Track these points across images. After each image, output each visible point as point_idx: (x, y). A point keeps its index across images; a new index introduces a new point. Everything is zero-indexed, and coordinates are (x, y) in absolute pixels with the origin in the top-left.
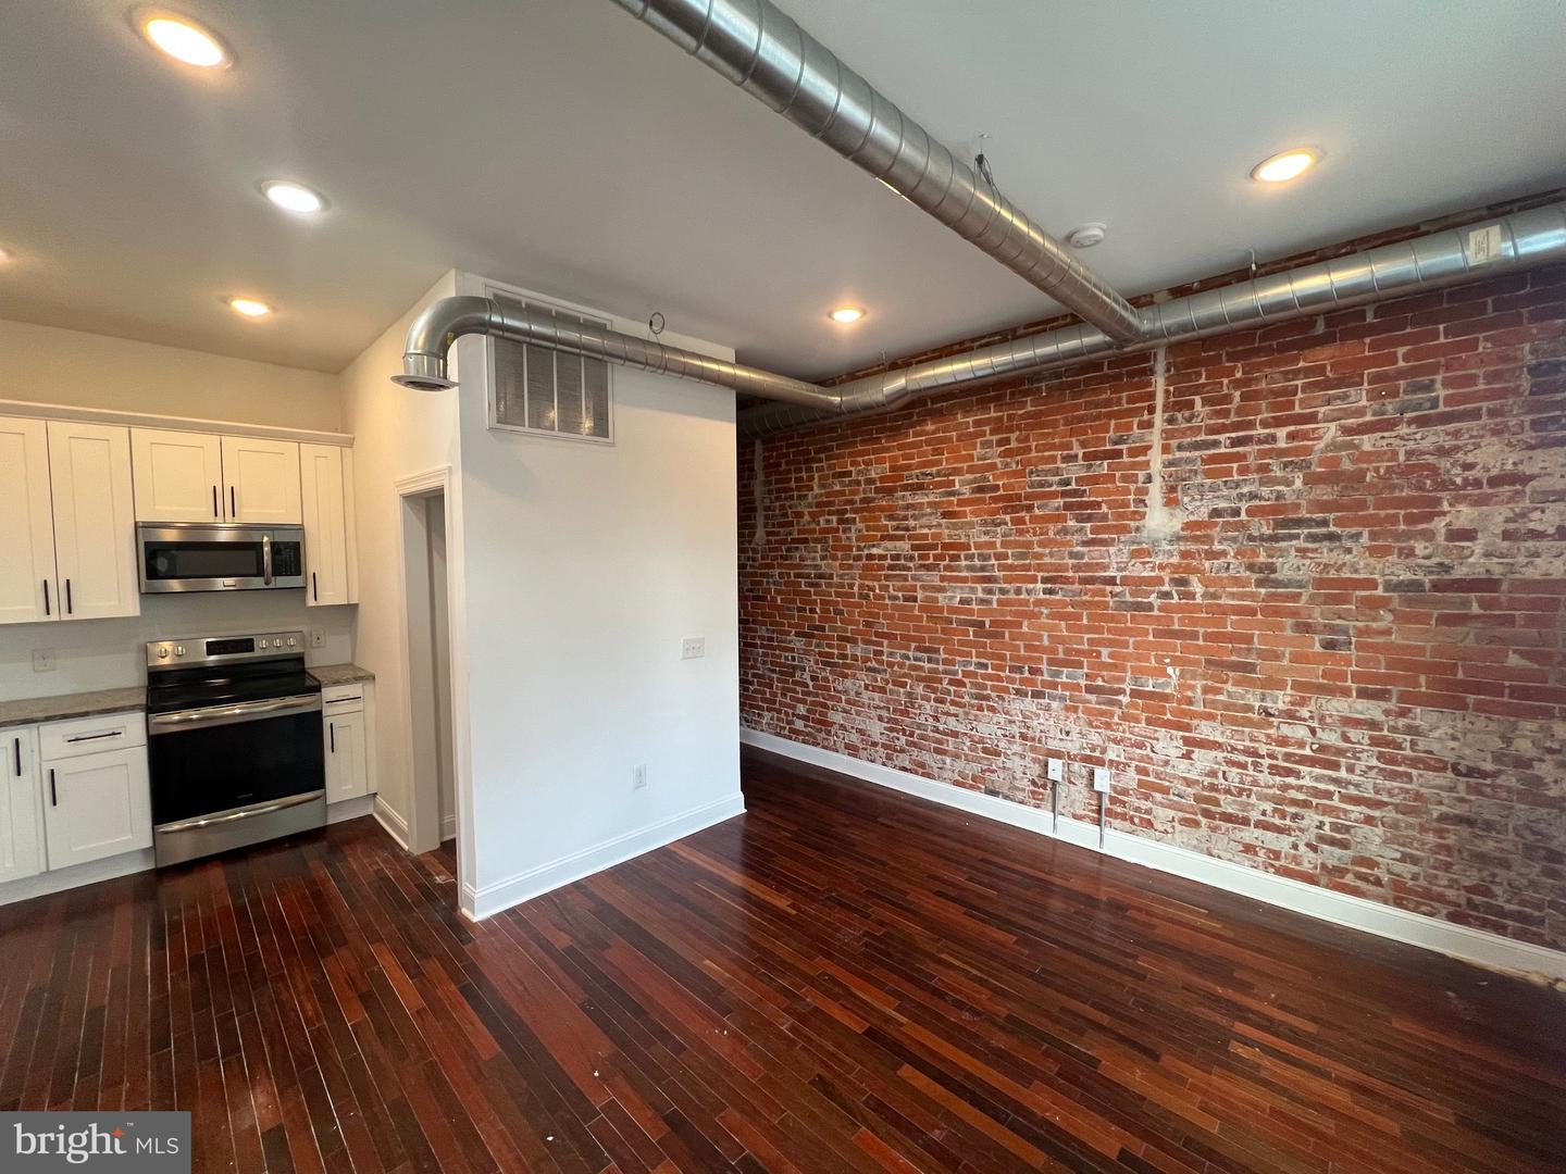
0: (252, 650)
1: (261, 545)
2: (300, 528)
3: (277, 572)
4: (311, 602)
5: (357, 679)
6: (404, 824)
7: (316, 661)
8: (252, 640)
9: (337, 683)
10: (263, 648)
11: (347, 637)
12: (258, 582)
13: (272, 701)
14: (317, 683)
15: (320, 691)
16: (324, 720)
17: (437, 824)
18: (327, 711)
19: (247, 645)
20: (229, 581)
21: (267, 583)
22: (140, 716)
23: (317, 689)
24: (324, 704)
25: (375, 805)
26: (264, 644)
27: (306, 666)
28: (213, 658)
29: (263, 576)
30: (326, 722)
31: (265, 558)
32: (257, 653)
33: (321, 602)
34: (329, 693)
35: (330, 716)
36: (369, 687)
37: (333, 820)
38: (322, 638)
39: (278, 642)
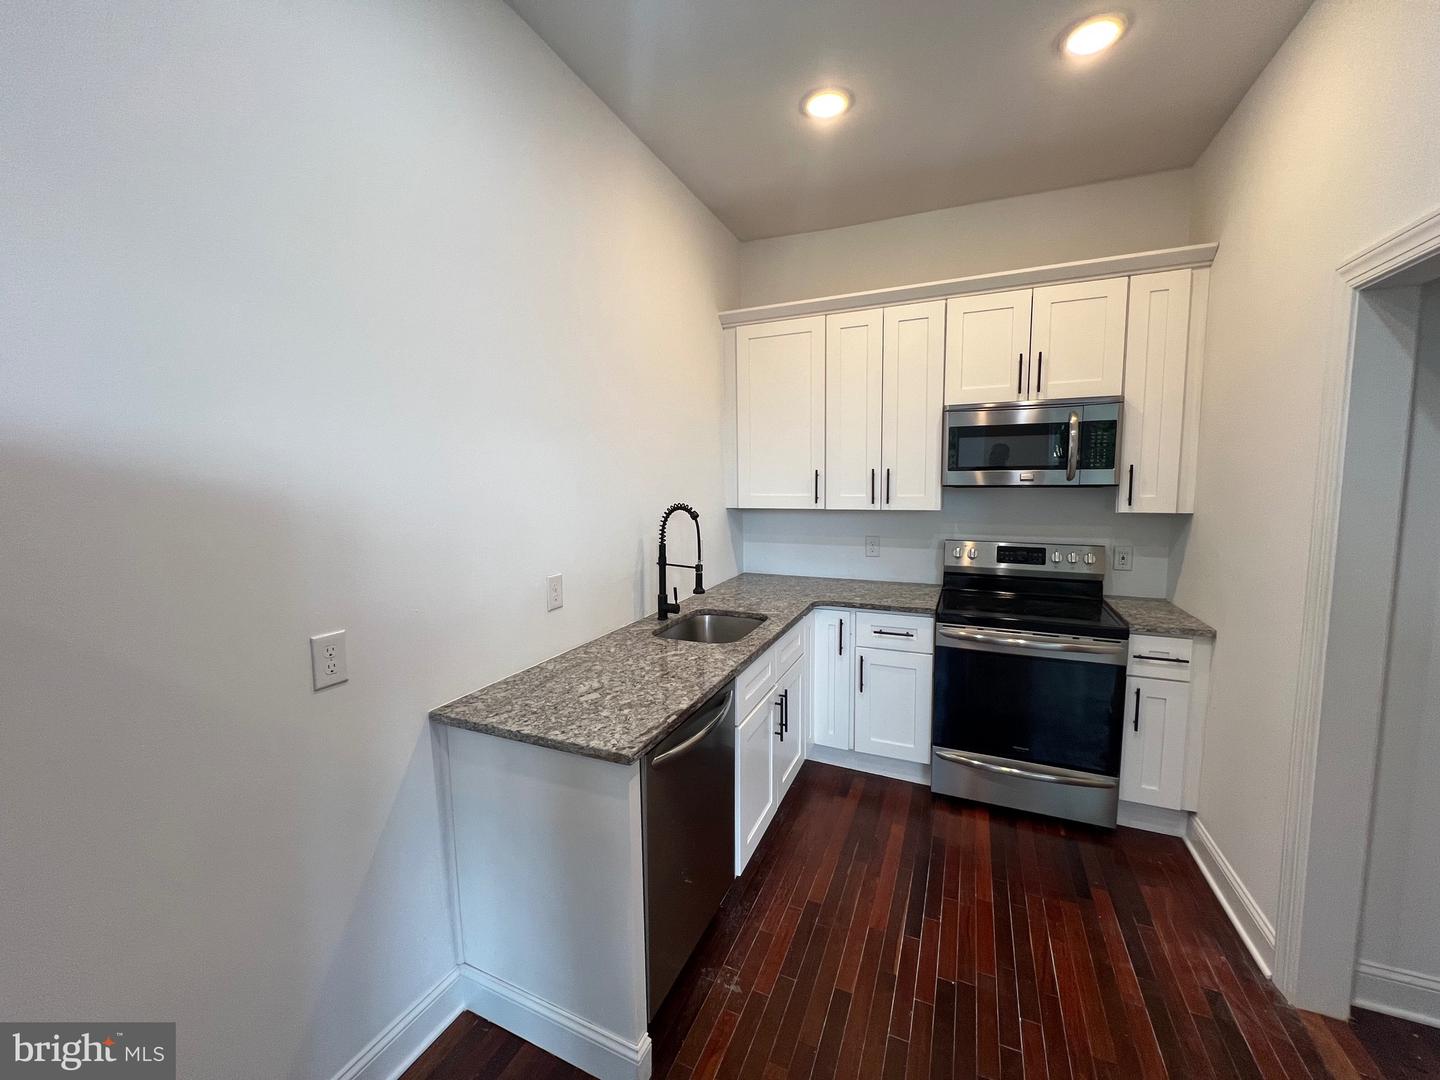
0: (1043, 563)
1: (1067, 425)
2: (1118, 401)
3: (1083, 464)
4: (1123, 507)
5: (1187, 633)
6: (1269, 930)
7: (1118, 587)
8: (1045, 549)
9: (1152, 631)
10: (1058, 562)
11: (1165, 561)
12: (1057, 477)
13: (1063, 637)
14: (1123, 626)
15: (1126, 637)
16: (1128, 679)
17: (1349, 969)
18: (1134, 668)
19: (1037, 555)
20: (1026, 474)
21: (1069, 479)
22: (929, 621)
23: (1122, 634)
24: (1131, 659)
25: (1190, 828)
26: (1057, 557)
27: (1104, 593)
28: (1003, 566)
29: (1066, 469)
30: (1131, 685)
31: (1071, 444)
32: (1048, 568)
33: (1137, 508)
34: (1139, 644)
35: (1138, 676)
36: (1204, 648)
37: (1123, 820)
38: (1128, 558)
39: (1073, 557)
